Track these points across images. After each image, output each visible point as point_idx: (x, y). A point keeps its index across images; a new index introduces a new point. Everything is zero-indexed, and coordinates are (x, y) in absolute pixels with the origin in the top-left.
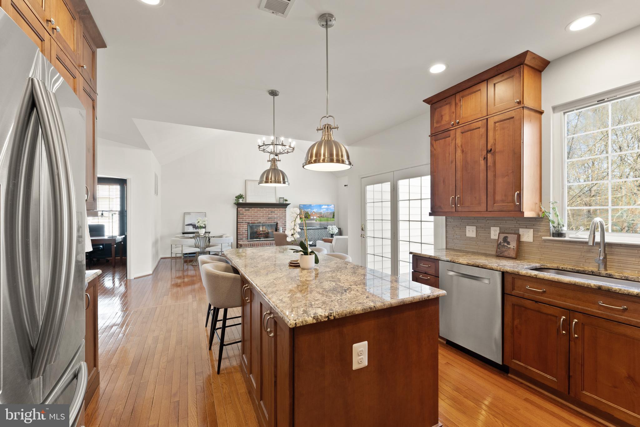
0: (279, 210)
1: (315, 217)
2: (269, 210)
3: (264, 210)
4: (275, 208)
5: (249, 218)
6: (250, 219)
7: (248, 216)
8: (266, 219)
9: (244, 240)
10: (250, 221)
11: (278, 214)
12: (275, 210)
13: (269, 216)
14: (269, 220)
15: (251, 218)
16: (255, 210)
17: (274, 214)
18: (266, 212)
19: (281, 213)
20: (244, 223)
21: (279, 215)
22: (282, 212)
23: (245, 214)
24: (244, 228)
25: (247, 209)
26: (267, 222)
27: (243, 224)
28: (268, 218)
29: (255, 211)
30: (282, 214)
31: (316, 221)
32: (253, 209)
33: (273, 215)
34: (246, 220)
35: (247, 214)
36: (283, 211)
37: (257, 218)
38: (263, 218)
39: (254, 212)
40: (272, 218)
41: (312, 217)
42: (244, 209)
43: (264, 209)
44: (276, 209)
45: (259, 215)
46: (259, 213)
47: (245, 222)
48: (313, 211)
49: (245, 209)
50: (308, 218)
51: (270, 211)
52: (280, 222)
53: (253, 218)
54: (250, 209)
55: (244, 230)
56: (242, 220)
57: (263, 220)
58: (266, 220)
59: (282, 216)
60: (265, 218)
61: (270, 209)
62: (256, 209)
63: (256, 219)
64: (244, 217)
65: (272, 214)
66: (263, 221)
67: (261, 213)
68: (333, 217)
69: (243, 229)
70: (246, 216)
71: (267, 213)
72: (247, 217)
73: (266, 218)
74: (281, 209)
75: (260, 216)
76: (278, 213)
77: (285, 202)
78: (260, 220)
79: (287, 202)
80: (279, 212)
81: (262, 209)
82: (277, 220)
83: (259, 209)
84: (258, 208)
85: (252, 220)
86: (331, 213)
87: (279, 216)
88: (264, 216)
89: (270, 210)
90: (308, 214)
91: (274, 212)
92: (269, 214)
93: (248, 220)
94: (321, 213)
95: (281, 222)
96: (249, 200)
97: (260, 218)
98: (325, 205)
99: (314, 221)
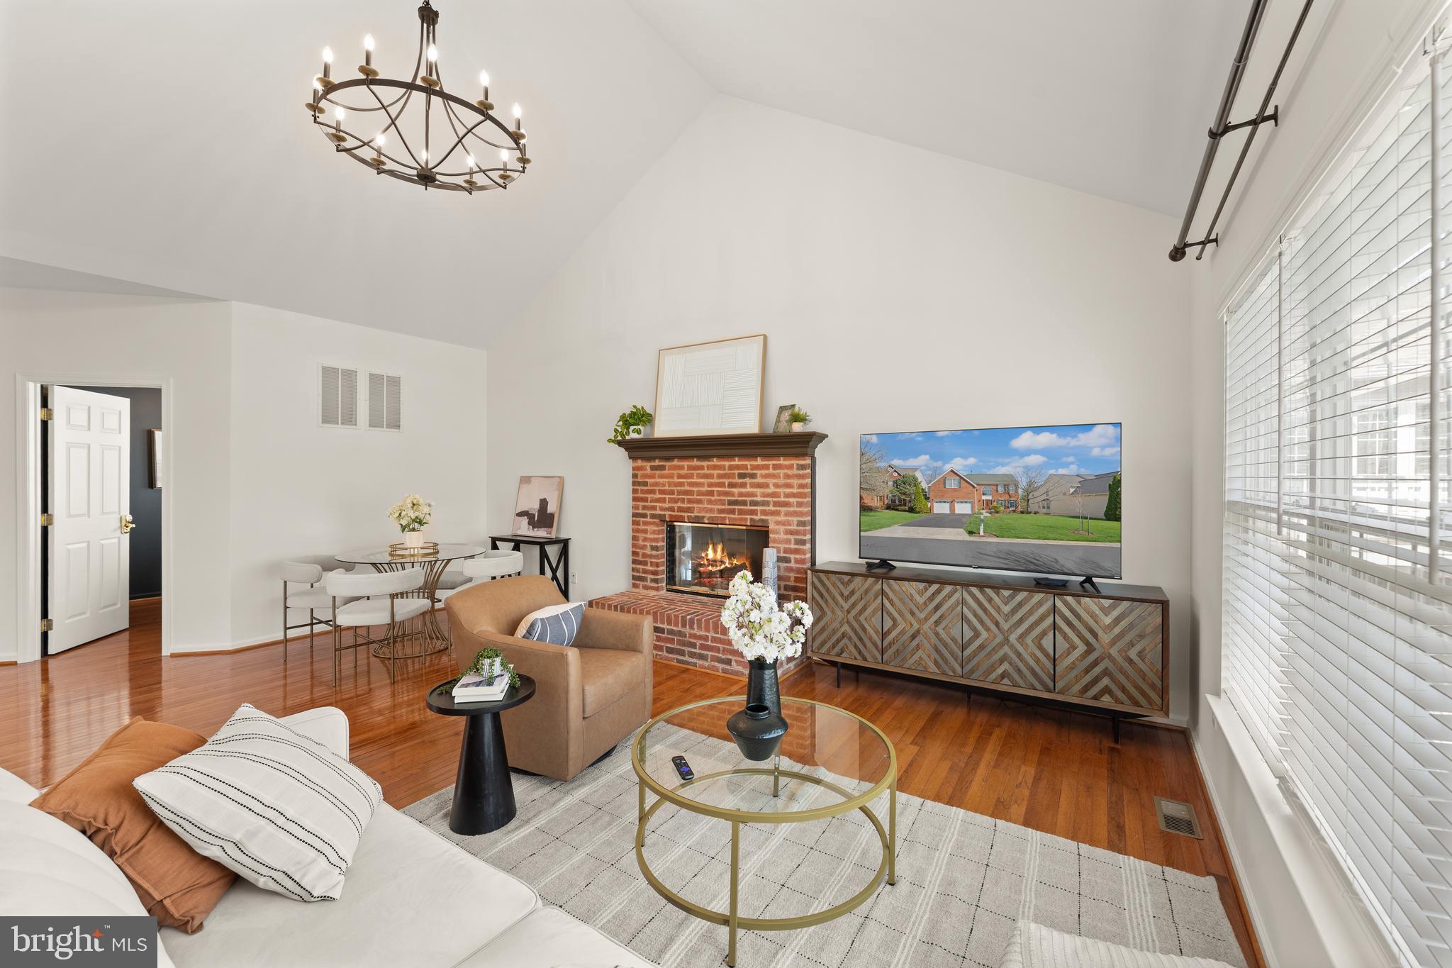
0: (776, 467)
1: (963, 509)
2: (731, 467)
3: (715, 467)
4: (754, 456)
5: (664, 500)
6: (667, 505)
7: (662, 492)
8: (720, 507)
9: (648, 584)
10: (667, 513)
11: (767, 486)
12: (757, 467)
13: (733, 495)
14: (733, 512)
15: (671, 500)
16: (681, 468)
17: (753, 485)
18: (720, 476)
19: (782, 481)
20: (648, 519)
21: (771, 489)
22: (787, 476)
23: (653, 485)
24: (649, 536)
25: (657, 463)
26: (724, 518)
27: (646, 523)
28: (730, 503)
29: (682, 472)
30: (788, 486)
31: (971, 533)
32: (676, 462)
33: (749, 489)
34: (654, 508)
35: (656, 484)
36: (790, 472)
37: (690, 501)
38: (710, 502)
39: (680, 476)
40: (744, 503)
41: (941, 508)
42: (648, 465)
43: (715, 462)
44: (759, 461)
45: (695, 489)
46: (695, 480)
47: (653, 516)
48: (948, 467)
49: (653, 464)
50: (912, 510)
51: (737, 472)
52: (778, 523)
53: (676, 501)
54: (668, 464)
55: (648, 544)
56: (644, 508)
57: (711, 510)
58: (721, 511)
59: (787, 496)
60: (716, 502)
61: (737, 462)
62: (686, 463)
63: (686, 505)
64: (649, 496)
65: (743, 485)
66: (708, 515)
67: (702, 480)
68: (1113, 513)
69: (645, 539)
70: (653, 492)
71: (727, 481)
72: (658, 496)
73: (722, 502)
74: (782, 461)
75: (699, 493)
76: (771, 481)
77: (797, 427)
78: (701, 510)
79: (811, 428)
80: (773, 476)
81: (705, 464)
82: (764, 513)
83: (695, 462)
84: (691, 457)
85: (672, 509)
86: (1085, 486)
87: (774, 495)
88: (711, 493)
89: (738, 467)
90: (915, 482)
91: (753, 476)
92: (731, 485)
93: (662, 509)
94: (1009, 483)
95: (783, 523)
96: (664, 428)
97: (699, 502)
99: (958, 534)
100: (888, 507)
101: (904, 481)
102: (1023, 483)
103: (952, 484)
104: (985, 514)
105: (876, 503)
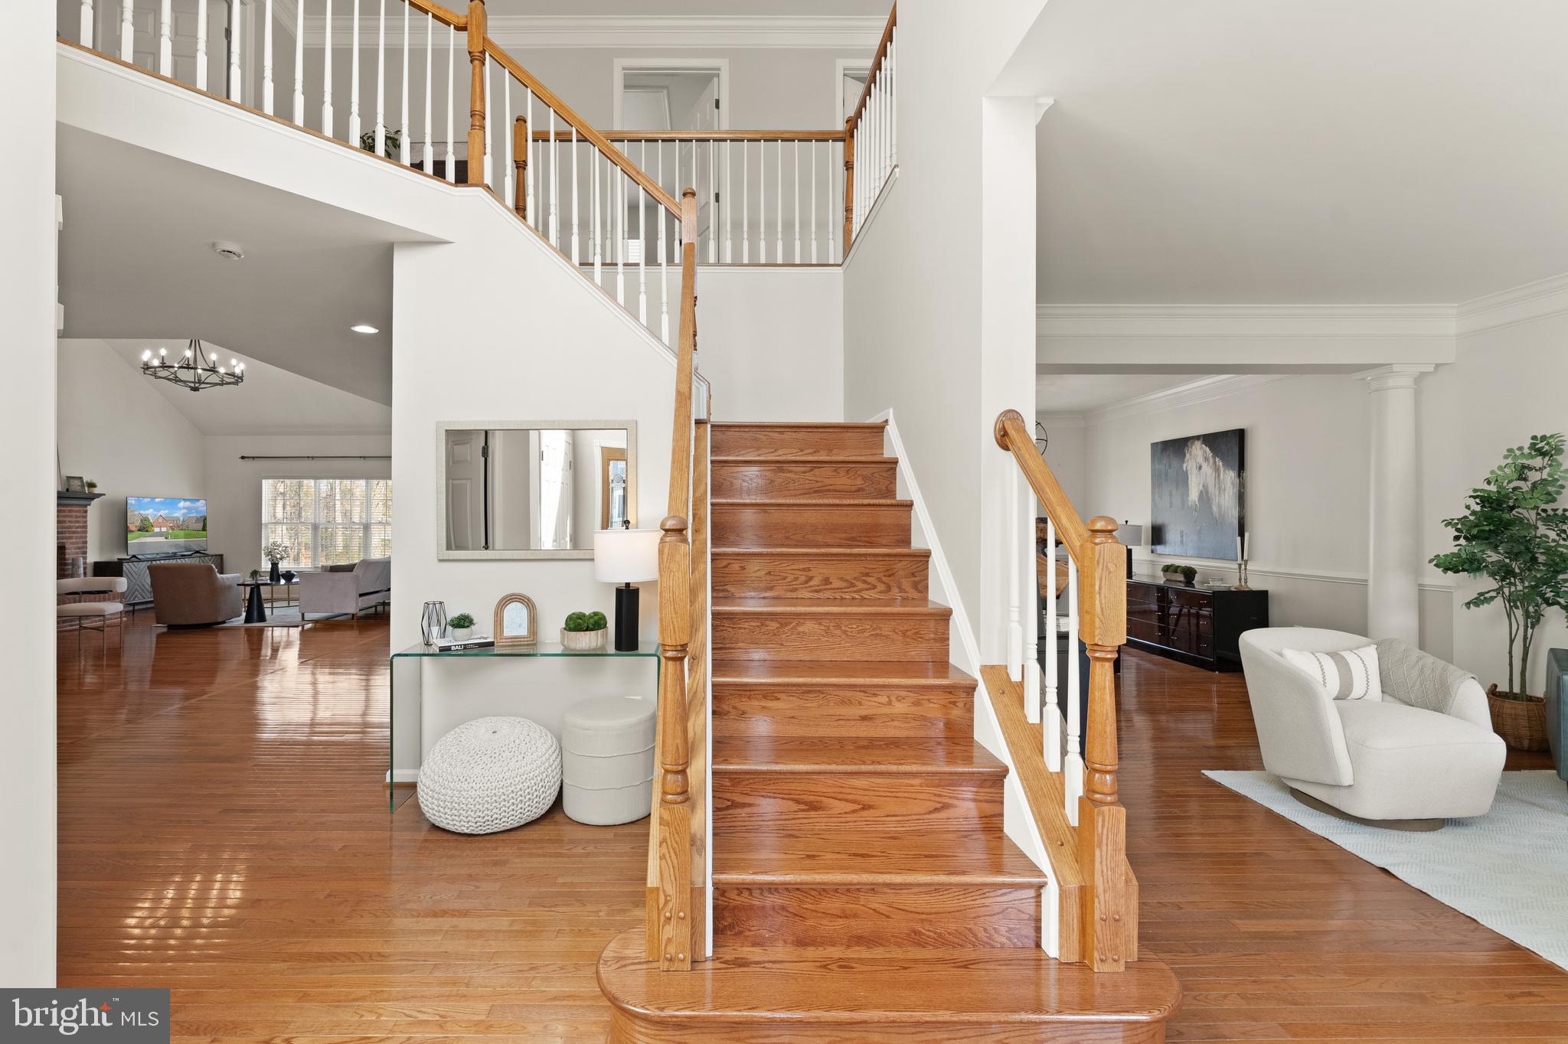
1: (164, 529)
31: (166, 538)
41: (157, 530)
48: (158, 514)
50: (147, 531)
68: (204, 529)
86: (198, 520)
90: (149, 520)
94: (177, 520)
98: (185, 500)
99: (162, 539)
100: (139, 530)
101: (145, 519)
102: (181, 519)
103: (160, 520)
104: (171, 531)
105: (134, 529)
